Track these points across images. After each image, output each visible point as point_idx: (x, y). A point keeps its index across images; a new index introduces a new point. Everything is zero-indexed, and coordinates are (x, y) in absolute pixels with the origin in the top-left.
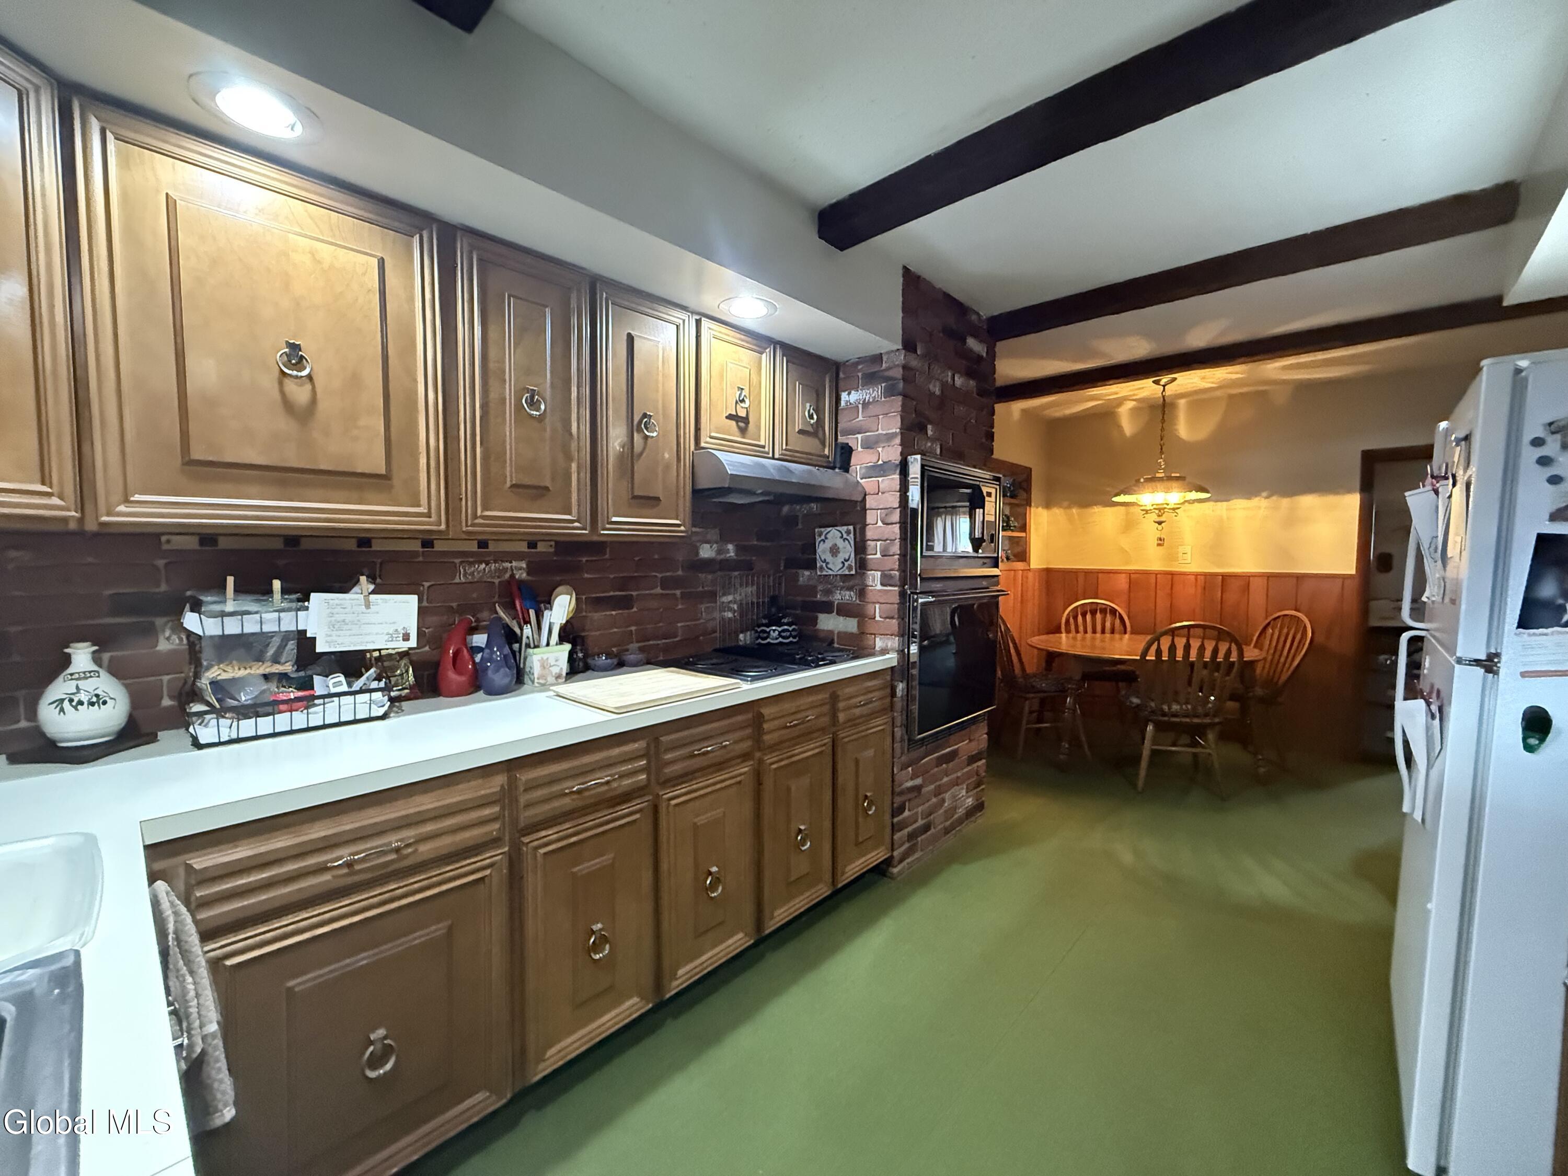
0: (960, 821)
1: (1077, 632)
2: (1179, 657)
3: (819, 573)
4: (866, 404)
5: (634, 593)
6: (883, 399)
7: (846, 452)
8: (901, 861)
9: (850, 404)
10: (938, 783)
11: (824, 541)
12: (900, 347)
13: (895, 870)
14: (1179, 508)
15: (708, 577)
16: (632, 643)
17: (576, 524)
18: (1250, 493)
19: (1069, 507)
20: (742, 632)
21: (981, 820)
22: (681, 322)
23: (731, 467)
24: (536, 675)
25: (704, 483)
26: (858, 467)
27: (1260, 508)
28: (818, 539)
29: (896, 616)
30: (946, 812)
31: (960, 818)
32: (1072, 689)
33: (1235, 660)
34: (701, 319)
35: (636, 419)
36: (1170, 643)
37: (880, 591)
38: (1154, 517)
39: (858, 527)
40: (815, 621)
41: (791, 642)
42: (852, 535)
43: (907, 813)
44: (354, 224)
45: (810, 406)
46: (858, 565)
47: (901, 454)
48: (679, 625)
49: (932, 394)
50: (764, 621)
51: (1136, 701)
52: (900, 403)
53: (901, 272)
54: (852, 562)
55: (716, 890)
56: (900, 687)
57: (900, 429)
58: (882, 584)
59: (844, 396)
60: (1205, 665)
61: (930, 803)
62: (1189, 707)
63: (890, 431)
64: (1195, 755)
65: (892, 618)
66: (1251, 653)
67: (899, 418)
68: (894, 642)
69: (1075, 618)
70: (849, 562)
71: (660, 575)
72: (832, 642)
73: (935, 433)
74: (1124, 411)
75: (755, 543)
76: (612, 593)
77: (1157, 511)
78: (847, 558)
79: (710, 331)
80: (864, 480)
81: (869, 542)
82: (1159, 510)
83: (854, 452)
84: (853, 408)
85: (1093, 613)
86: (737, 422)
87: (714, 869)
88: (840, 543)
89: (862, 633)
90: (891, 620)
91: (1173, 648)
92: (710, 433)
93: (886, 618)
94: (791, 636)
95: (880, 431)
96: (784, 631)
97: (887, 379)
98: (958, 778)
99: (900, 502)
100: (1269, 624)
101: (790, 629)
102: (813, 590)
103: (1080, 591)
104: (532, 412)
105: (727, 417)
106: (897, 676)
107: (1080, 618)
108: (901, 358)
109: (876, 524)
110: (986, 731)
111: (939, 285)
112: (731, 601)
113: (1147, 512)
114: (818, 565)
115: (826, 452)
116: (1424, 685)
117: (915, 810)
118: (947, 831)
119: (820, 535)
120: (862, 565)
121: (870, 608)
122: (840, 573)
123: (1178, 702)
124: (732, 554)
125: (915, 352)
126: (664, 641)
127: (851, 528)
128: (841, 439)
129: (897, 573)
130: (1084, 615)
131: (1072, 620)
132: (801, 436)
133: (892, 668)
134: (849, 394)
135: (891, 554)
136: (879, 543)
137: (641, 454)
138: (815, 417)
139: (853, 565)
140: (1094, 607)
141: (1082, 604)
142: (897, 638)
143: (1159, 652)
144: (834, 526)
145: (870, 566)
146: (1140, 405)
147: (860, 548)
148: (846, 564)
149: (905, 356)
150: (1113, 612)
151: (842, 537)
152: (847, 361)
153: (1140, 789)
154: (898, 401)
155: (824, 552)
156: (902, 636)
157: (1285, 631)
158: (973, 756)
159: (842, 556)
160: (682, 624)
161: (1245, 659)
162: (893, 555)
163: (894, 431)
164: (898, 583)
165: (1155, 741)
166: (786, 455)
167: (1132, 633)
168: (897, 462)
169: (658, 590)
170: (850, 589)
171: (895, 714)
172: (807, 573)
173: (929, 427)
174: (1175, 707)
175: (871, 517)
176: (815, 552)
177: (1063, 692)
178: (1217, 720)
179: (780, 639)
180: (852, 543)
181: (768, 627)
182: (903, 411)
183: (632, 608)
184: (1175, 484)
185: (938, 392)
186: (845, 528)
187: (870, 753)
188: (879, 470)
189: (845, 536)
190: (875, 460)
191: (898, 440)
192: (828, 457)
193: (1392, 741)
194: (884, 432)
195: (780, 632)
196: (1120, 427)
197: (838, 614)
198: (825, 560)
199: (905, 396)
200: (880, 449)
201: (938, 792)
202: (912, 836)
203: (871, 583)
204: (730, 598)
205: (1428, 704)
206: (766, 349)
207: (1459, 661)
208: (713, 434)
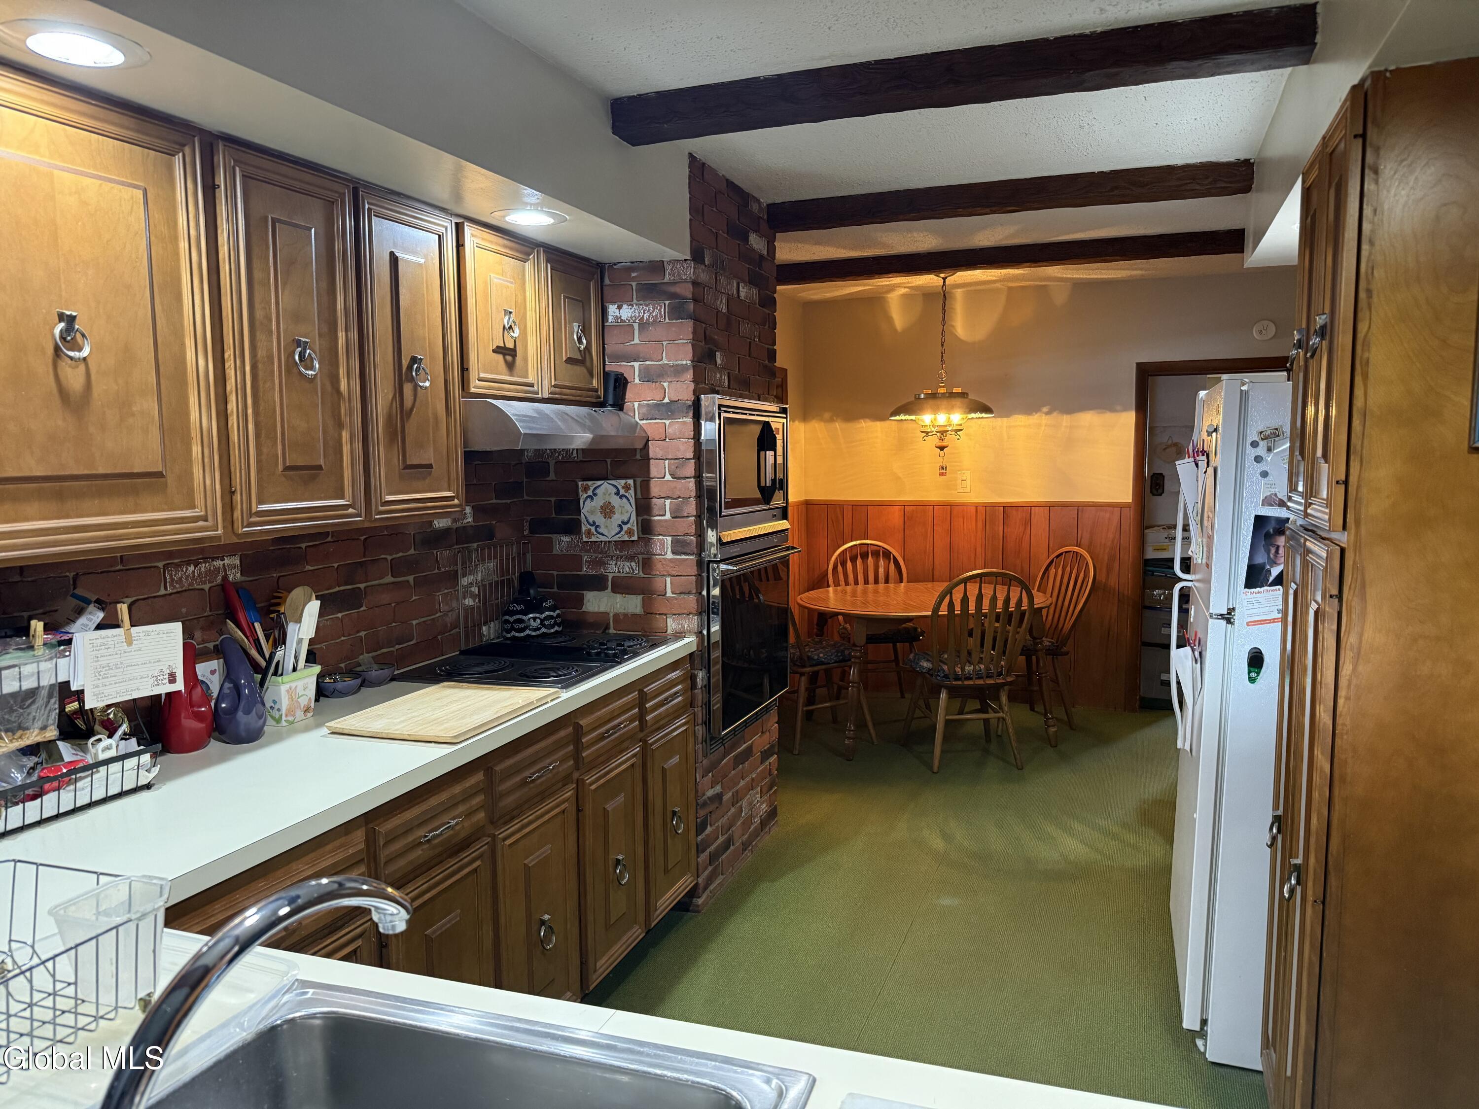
0: (756, 834)
1: (847, 584)
2: (972, 609)
3: (585, 539)
4: (643, 325)
5: (362, 586)
6: (667, 320)
7: (620, 384)
8: (705, 889)
9: (622, 321)
10: (735, 790)
11: (592, 499)
12: (688, 257)
13: (700, 901)
14: (961, 430)
15: (444, 554)
16: (362, 654)
17: (351, 510)
18: (1030, 409)
19: (831, 420)
20: (485, 623)
21: (775, 831)
22: (444, 229)
23: (521, 424)
24: (284, 711)
25: (481, 444)
26: (636, 404)
27: (1040, 425)
28: (583, 496)
29: (694, 591)
30: (743, 823)
31: (756, 829)
32: (856, 657)
33: (1026, 608)
34: (463, 222)
35: (405, 363)
36: (962, 595)
37: (671, 560)
38: (934, 440)
39: (639, 480)
40: (580, 601)
41: (557, 631)
42: (632, 492)
43: (709, 829)
44: (114, 146)
45: (579, 326)
46: (640, 529)
47: (694, 391)
48: (414, 622)
49: (718, 312)
50: (519, 607)
51: (926, 664)
52: (690, 329)
53: (686, 161)
54: (633, 524)
55: (550, 942)
56: (701, 675)
57: (692, 361)
58: (673, 553)
59: (612, 309)
60: (998, 617)
61: (729, 814)
62: (982, 666)
63: (680, 363)
64: (986, 721)
65: (689, 593)
66: (1040, 600)
67: (689, 348)
68: (692, 623)
69: (844, 564)
70: (629, 525)
71: (389, 558)
72: (607, 627)
73: (723, 361)
74: (894, 300)
75: (494, 501)
76: (337, 589)
77: (938, 434)
78: (626, 520)
79: (473, 238)
80: (645, 422)
81: (654, 500)
82: (942, 432)
83: (629, 385)
84: (625, 327)
85: (865, 556)
86: (504, 355)
87: (547, 917)
88: (615, 501)
89: (648, 613)
90: (686, 596)
91: (965, 600)
92: (479, 374)
93: (681, 593)
94: (556, 624)
95: (665, 361)
96: (546, 618)
97: (673, 296)
98: (753, 779)
99: (694, 452)
100: (1052, 562)
101: (555, 614)
102: (576, 561)
103: (847, 530)
104: (307, 372)
105: (494, 351)
106: (697, 662)
107: (849, 564)
108: (689, 272)
109: (664, 478)
110: (776, 719)
111: (721, 172)
112: (471, 583)
113: (927, 433)
114: (584, 529)
115: (595, 383)
116: (1190, 635)
117: (716, 825)
118: (745, 846)
119: (586, 489)
120: (647, 528)
121: (658, 583)
122: (616, 538)
123: (970, 663)
124: (470, 520)
125: (703, 262)
126: (397, 647)
127: (631, 482)
128: (611, 366)
129: (694, 539)
130: (854, 560)
131: (840, 568)
132: (569, 365)
133: (691, 655)
134: (620, 307)
135: (685, 515)
136: (668, 502)
137: (412, 409)
138: (584, 341)
139: (635, 528)
140: (864, 549)
141: (851, 547)
142: (696, 618)
143: (951, 605)
144: (605, 478)
145: (658, 529)
146: (914, 292)
147: (644, 507)
148: (625, 528)
149: (695, 268)
150: (887, 554)
151: (618, 494)
152: (615, 264)
153: (935, 769)
154: (688, 326)
155: (592, 512)
156: (700, 614)
157: (1068, 569)
158: (765, 751)
159: (617, 518)
160: (417, 621)
161: (1036, 606)
162: (688, 517)
163: (684, 362)
164: (695, 550)
165: (948, 712)
166: (555, 394)
167: (908, 582)
168: (690, 403)
169: (389, 579)
170: (631, 558)
171: (696, 709)
172: (566, 539)
173: (718, 354)
174: (969, 668)
175: (655, 469)
176: (578, 511)
177: (845, 661)
178: (1009, 679)
179: (544, 630)
180: (633, 501)
181: (526, 615)
182: (693, 339)
183: (362, 606)
184: (958, 402)
185: (725, 310)
186: (623, 482)
187: (675, 759)
188: (668, 410)
189: (622, 492)
190: (659, 397)
191: (689, 375)
192: (597, 391)
193: (1168, 684)
194: (671, 363)
195: (542, 621)
196: (890, 320)
197: (614, 591)
198: (594, 522)
199: (696, 319)
200: (666, 384)
201: (736, 799)
202: (713, 857)
203: (658, 552)
204: (471, 578)
205: (1193, 650)
206: (530, 255)
207: (1211, 616)
208: (482, 375)
